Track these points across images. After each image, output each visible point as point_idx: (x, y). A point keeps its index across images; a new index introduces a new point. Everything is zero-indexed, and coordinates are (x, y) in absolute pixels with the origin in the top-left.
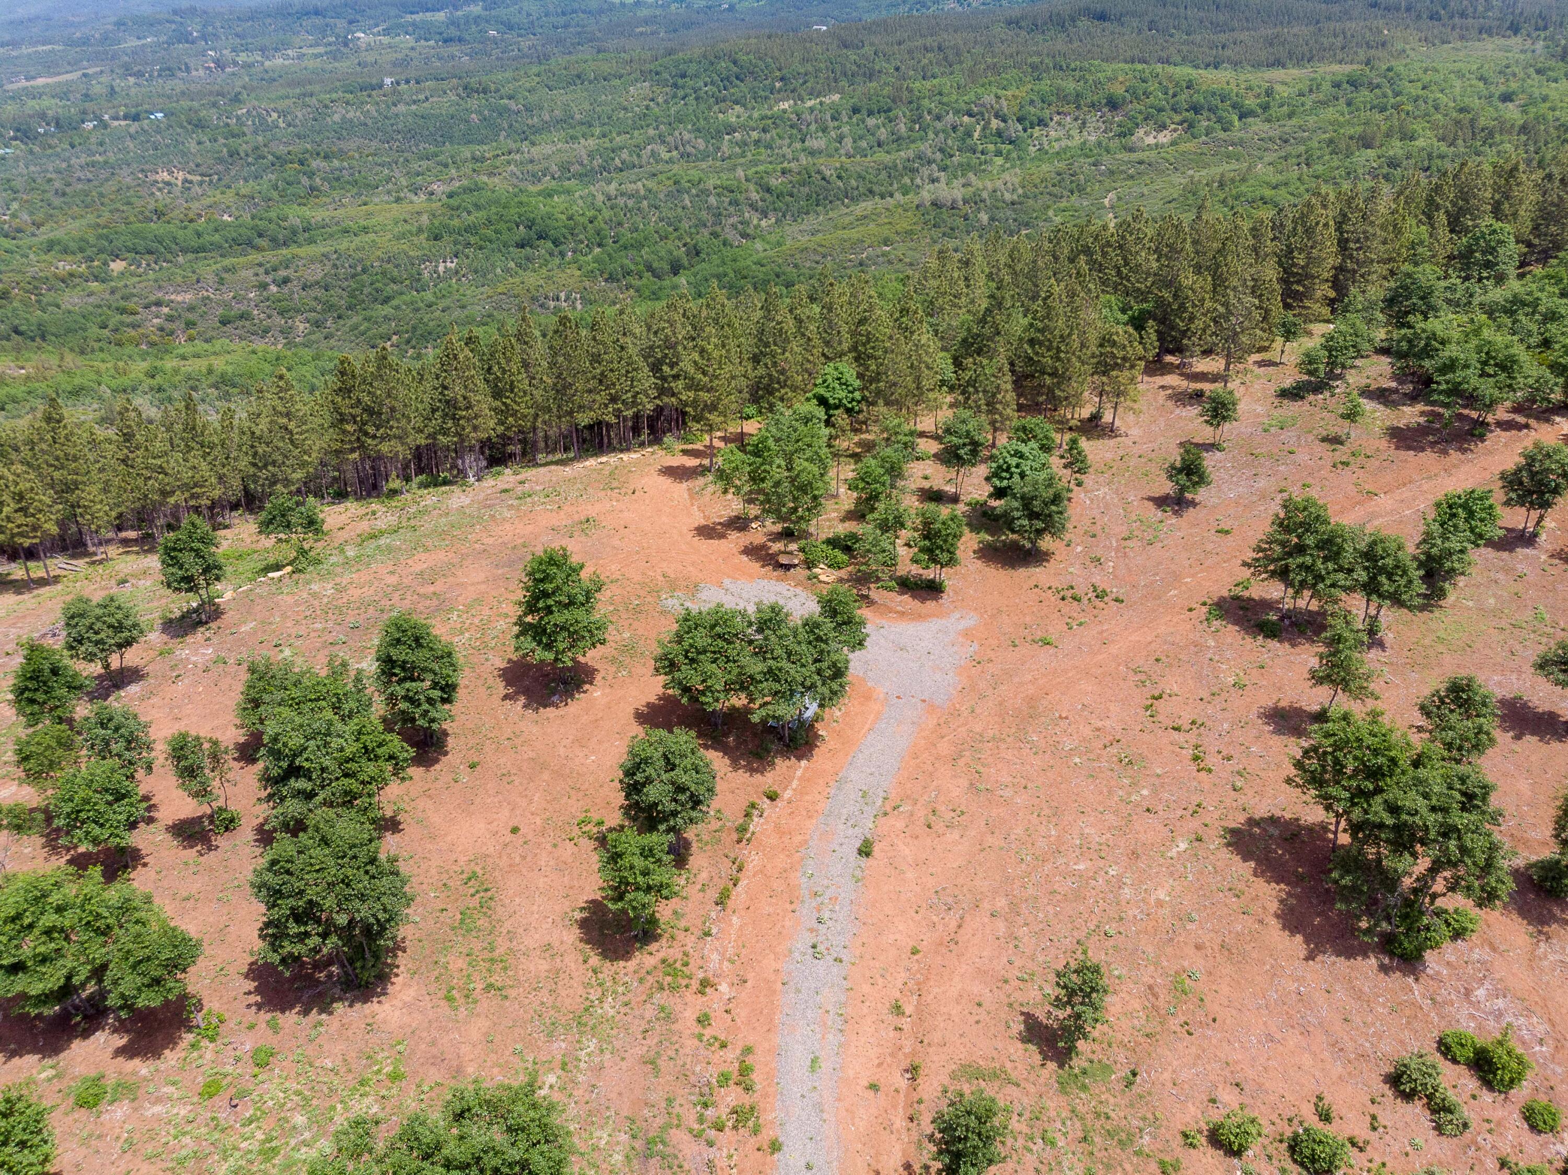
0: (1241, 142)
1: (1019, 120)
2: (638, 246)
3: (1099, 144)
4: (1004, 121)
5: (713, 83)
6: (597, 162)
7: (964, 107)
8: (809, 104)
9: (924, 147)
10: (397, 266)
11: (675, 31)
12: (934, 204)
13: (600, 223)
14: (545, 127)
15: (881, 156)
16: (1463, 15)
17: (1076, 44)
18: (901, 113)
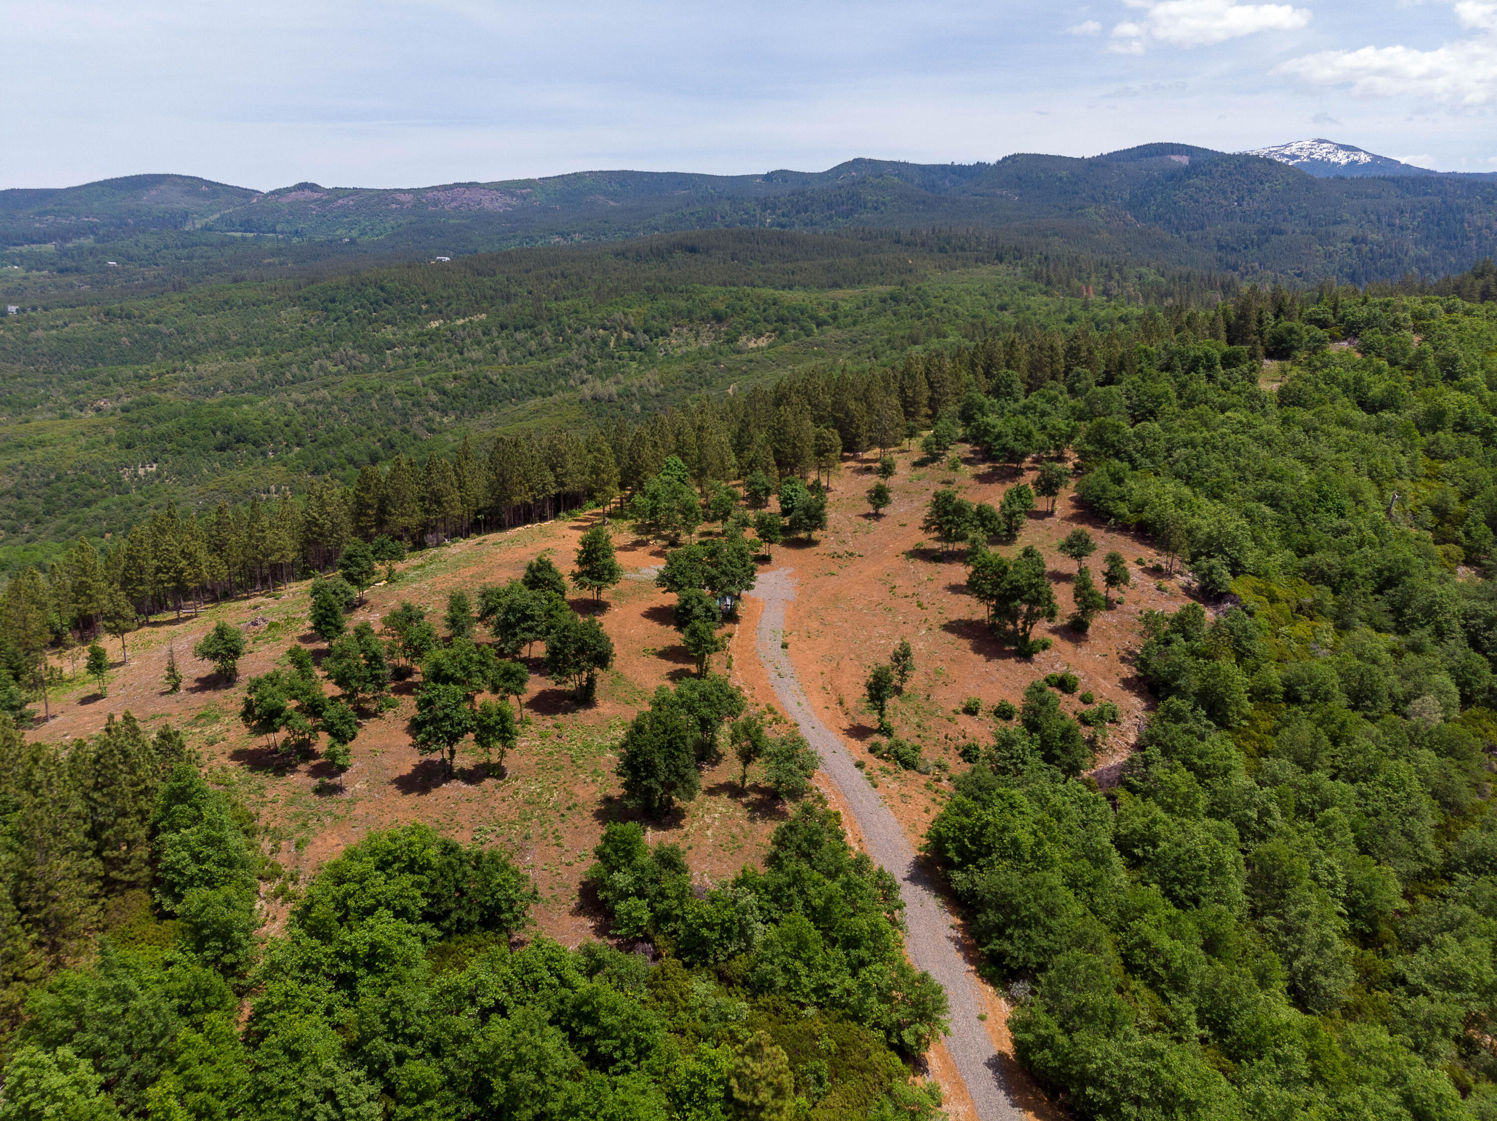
0: (823, 344)
1: (645, 332)
2: (338, 442)
3: (713, 349)
4: (633, 332)
5: (362, 306)
6: (269, 376)
7: (599, 322)
8: (461, 322)
9: (573, 355)
10: (94, 473)
11: (303, 261)
12: (594, 398)
13: (295, 425)
14: (202, 348)
15: (533, 363)
16: (962, 249)
17: (676, 272)
18: (546, 328)
